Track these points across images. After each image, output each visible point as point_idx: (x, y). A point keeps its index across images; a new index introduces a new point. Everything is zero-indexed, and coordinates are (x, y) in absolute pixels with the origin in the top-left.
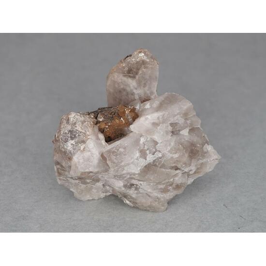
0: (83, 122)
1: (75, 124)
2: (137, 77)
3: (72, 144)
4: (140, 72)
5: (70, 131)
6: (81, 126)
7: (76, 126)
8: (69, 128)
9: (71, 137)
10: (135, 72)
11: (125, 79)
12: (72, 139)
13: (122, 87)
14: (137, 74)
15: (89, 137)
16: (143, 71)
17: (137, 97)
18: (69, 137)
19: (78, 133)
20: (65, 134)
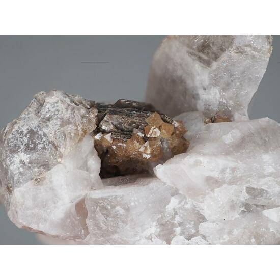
0: (65, 123)
1: (49, 119)
2: (215, 65)
3: (22, 162)
5: (32, 133)
6: (57, 127)
7: (47, 126)
8: (34, 123)
9: (27, 146)
10: (213, 53)
12: (28, 149)
14: (216, 57)
15: (59, 160)
17: (201, 106)
18: (24, 144)
19: (44, 141)
20: (18, 133)
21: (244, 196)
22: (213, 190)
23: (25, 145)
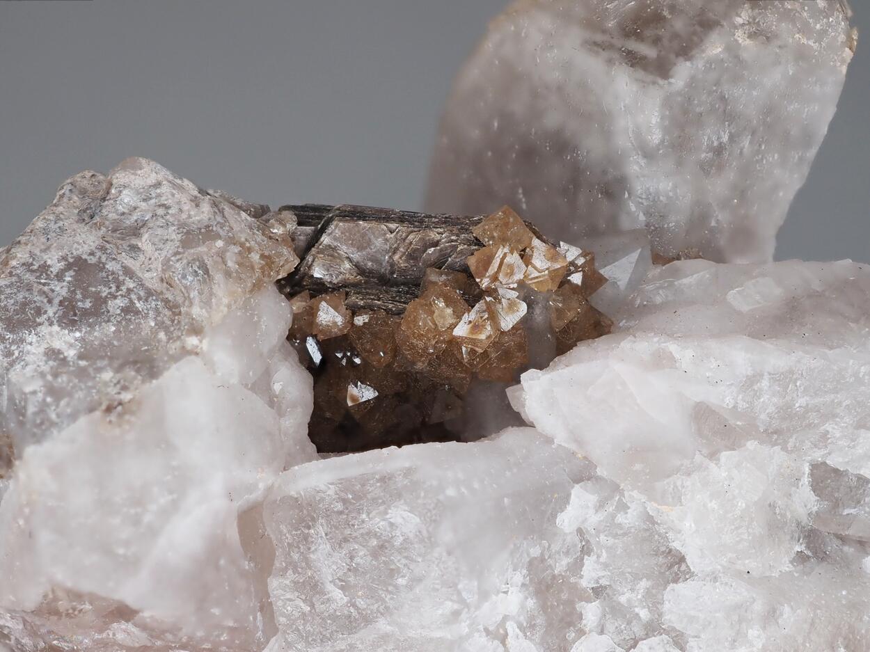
0: (192, 236)
1: (136, 231)
2: (683, 72)
3: (53, 354)
4: (714, 47)
5: (78, 265)
6: (169, 249)
7: (135, 248)
8: (85, 242)
9: (68, 305)
10: (676, 36)
11: (592, 65)
12: (71, 316)
13: (552, 120)
14: (686, 50)
15: (192, 341)
16: (732, 49)
18: (56, 301)
19: (129, 291)
20: (33, 271)
21: (805, 502)
22: (713, 456)
23: (61, 303)
